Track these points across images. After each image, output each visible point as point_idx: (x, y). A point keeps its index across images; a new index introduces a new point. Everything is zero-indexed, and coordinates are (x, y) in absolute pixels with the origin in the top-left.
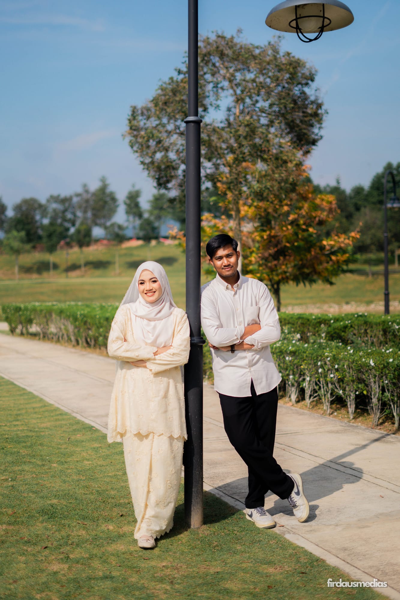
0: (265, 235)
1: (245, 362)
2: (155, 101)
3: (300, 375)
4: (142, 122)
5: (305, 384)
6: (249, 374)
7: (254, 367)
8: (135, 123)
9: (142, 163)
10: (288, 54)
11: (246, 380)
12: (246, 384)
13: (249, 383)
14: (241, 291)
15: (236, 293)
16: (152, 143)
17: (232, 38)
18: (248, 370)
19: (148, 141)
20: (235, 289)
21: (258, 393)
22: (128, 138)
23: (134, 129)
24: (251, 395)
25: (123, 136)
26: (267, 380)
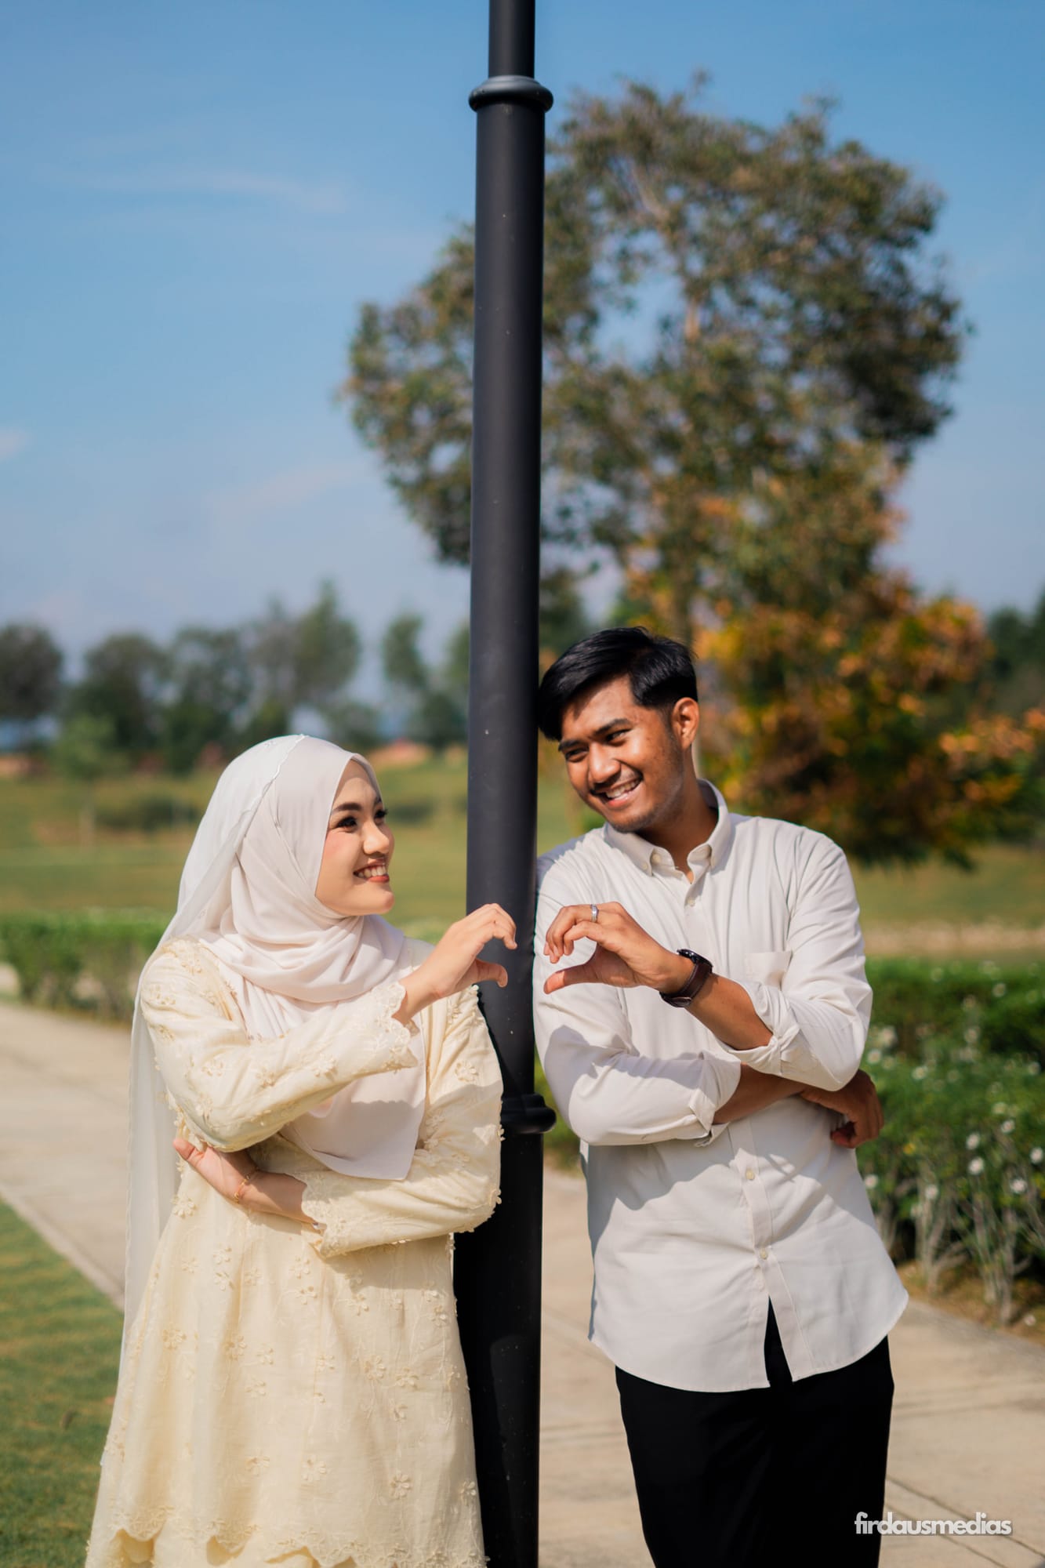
0: (770, 717)
1: (739, 1222)
2: (436, 287)
3: (901, 1177)
4: (393, 354)
5: (920, 1211)
6: (759, 1278)
7: (779, 1245)
8: (370, 356)
9: (395, 482)
10: (853, 148)
11: (744, 1309)
12: (743, 1328)
13: (756, 1325)
14: (723, 878)
15: (697, 890)
16: (422, 417)
17: (678, 100)
18: (753, 1260)
19: (409, 410)
20: (696, 869)
21: (800, 1369)
22: (349, 404)
23: (367, 373)
24: (766, 1384)
25: (336, 398)
26: (841, 1309)
